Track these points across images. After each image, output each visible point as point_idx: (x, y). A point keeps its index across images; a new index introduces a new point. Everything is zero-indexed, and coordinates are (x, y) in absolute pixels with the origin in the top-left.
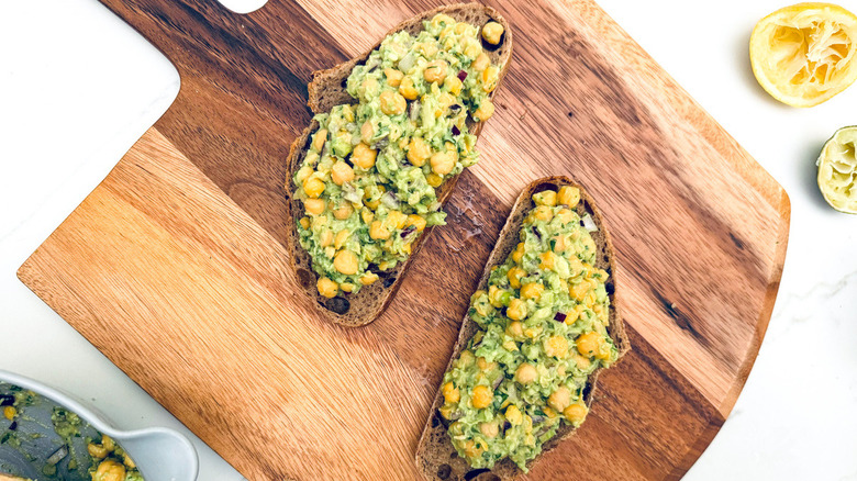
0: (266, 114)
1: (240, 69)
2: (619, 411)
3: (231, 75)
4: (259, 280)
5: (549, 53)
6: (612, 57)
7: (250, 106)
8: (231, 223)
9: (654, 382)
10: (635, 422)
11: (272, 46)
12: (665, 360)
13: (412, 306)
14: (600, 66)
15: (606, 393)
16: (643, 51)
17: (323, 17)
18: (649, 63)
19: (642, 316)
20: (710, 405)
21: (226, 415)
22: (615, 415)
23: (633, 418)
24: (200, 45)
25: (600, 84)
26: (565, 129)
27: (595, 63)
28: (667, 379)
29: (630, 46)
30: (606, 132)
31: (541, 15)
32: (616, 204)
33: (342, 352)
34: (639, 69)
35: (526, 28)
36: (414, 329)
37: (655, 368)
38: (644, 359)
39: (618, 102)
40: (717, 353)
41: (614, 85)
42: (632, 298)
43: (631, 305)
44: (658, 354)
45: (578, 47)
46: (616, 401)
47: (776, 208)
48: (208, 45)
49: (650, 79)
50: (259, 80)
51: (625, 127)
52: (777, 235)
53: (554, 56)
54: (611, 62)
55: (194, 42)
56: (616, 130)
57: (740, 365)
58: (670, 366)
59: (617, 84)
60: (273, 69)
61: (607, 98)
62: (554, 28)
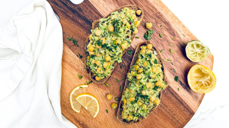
0: (81, 30)
1: (75, 18)
2: (167, 109)
3: (73, 19)
4: (77, 71)
5: (153, 17)
6: (169, 19)
7: (77, 27)
8: (71, 56)
9: (177, 102)
10: (171, 112)
11: (83, 13)
12: (179, 97)
13: (115, 79)
14: (166, 21)
15: (164, 104)
16: (177, 18)
17: (96, 6)
18: (178, 21)
19: (174, 85)
20: (191, 109)
21: (66, 105)
22: (166, 110)
23: (171, 111)
24: (66, 12)
25: (165, 26)
26: (156, 37)
27: (164, 20)
28: (180, 102)
29: (173, 16)
30: (167, 38)
31: (151, 8)
32: (169, 56)
33: (96, 90)
34: (176, 22)
35: (147, 11)
36: (115, 85)
37: (177, 99)
38: (174, 96)
39: (170, 30)
40: (193, 95)
41: (169, 26)
42: (172, 80)
43: (171, 82)
44: (178, 95)
45: (160, 16)
46: (167, 107)
47: (210, 59)
48: (67, 12)
49: (179, 25)
50: (80, 21)
51: (171, 37)
52: (210, 66)
53: (154, 18)
54: (169, 20)
55: (64, 11)
56: (169, 37)
57: (199, 99)
58: (181, 98)
59: (170, 26)
60: (83, 19)
61: (167, 29)
62: (154, 11)
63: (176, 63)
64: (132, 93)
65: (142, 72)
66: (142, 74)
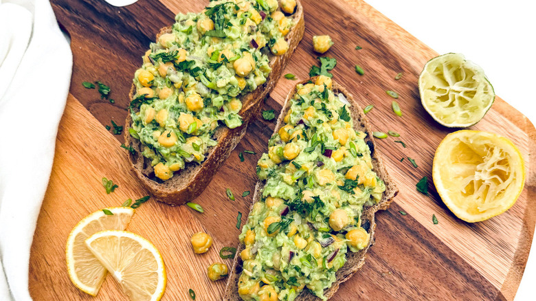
0: (126, 61)
1: (112, 35)
2: (404, 287)
3: (106, 39)
4: (101, 169)
5: (333, 29)
6: (376, 28)
7: (115, 56)
8: (87, 129)
9: (435, 262)
10: (421, 298)
11: (137, 23)
12: (442, 243)
13: (222, 193)
14: (370, 37)
15: (390, 269)
16: (402, 29)
17: (175, 7)
18: (407, 35)
19: (418, 207)
20: (491, 286)
22: (401, 290)
23: (419, 294)
24: (89, 22)
25: (371, 47)
26: (346, 74)
27: (367, 35)
28: (447, 261)
29: (390, 24)
30: (378, 76)
31: (326, 8)
32: (390, 124)
33: (160, 226)
34: (400, 39)
35: (316, 14)
36: (222, 210)
37: (434, 250)
38: (423, 242)
39: (385, 58)
40: (491, 240)
41: (382, 48)
42: (408, 192)
43: (407, 197)
44: (436, 238)
45: (353, 26)
46: (400, 277)
47: (524, 130)
48: (93, 22)
49: (411, 46)
50: (124, 41)
51: (392, 74)
52: (527, 149)
53: (336, 31)
54: (378, 34)
55: (84, 20)
56: (386, 75)
57: (514, 251)
58: (448, 248)
59: (384, 47)
60: (136, 37)
61: (377, 55)
62: (336, 15)
63: (415, 142)
64: (273, 207)
65: (301, 137)
66: (299, 141)
